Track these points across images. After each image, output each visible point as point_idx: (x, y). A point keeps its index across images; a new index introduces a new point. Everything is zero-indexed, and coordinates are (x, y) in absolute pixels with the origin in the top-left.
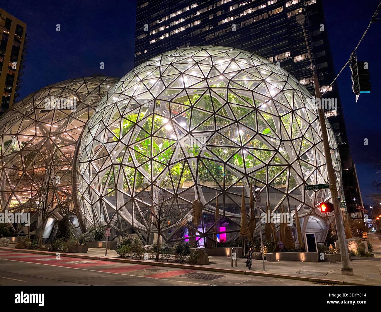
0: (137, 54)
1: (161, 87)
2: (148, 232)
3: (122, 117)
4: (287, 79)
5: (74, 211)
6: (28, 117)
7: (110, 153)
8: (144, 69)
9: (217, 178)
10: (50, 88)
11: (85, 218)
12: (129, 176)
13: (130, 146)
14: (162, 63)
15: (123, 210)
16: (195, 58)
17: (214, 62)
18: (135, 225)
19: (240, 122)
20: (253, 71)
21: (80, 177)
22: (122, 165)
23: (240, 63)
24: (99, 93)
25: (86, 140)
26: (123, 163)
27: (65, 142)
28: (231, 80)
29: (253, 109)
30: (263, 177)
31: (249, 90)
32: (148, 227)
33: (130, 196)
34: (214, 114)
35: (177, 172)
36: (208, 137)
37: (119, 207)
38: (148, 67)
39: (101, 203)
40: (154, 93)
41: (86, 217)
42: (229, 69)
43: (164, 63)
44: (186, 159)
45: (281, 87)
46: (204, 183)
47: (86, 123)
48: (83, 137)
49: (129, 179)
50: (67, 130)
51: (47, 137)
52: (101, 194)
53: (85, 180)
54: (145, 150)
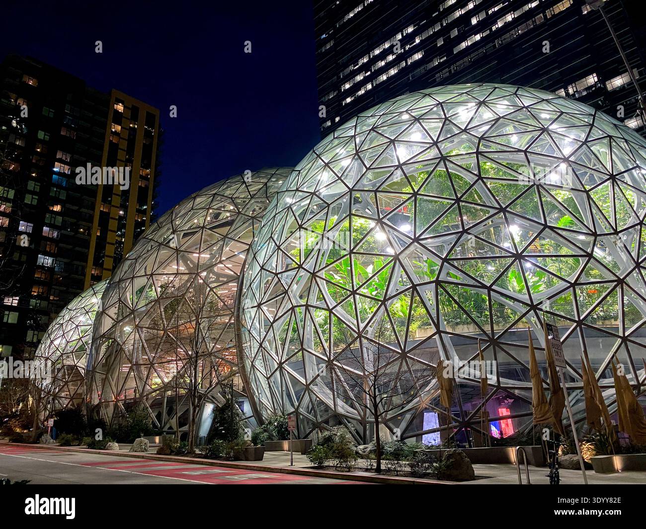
0: (323, 125)
1: (360, 171)
2: (363, 422)
3: (301, 227)
4: (592, 120)
5: (244, 390)
6: (166, 246)
7: (288, 289)
8: (331, 145)
9: (479, 317)
10: (195, 198)
11: (260, 401)
12: (323, 326)
13: (317, 274)
14: (358, 130)
15: (317, 385)
16: (413, 111)
17: (448, 111)
18: (340, 410)
19: (508, 209)
20: (523, 117)
21: (247, 333)
22: (307, 306)
23: (498, 106)
24: (267, 195)
25: (251, 272)
26: (309, 303)
27: (221, 279)
28: (481, 138)
30: (568, 308)
31: (520, 151)
32: (362, 414)
33: (326, 359)
34: (458, 200)
35: (403, 313)
36: (451, 243)
37: (310, 379)
38: (336, 142)
39: (282, 375)
40: (349, 182)
42: (476, 119)
43: (361, 130)
44: (414, 287)
45: (583, 136)
46: (454, 329)
47: (250, 245)
48: (247, 266)
49: (322, 329)
50: (224, 258)
51: (194, 274)
52: (280, 358)
53: (255, 336)
54: (345, 278)
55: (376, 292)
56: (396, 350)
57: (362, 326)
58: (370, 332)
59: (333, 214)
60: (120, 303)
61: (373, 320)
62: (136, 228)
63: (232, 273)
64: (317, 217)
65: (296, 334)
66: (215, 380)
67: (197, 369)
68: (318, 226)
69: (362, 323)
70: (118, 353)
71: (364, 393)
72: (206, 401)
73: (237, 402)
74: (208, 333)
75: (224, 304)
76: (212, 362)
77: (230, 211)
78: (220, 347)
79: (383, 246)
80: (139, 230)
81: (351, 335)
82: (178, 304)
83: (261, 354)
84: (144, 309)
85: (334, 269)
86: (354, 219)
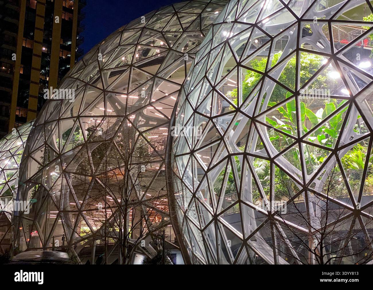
3: (239, 64)
5: (176, 242)
7: (224, 135)
10: (122, 33)
11: (193, 254)
12: (263, 176)
13: (257, 119)
15: (256, 240)
21: (179, 182)
22: (245, 155)
24: (201, 29)
25: (183, 116)
26: (248, 151)
27: (151, 123)
33: (267, 213)
35: (358, 164)
37: (248, 233)
39: (217, 228)
40: (298, 11)
41: (195, 253)
47: (182, 86)
48: (179, 109)
49: (262, 180)
50: (153, 100)
51: (122, 116)
52: (215, 210)
53: (187, 185)
54: (290, 124)
55: (327, 140)
56: (348, 205)
57: (308, 178)
58: (317, 185)
59: (278, 49)
60: (46, 147)
61: (322, 172)
62: (61, 66)
63: (163, 116)
64: (259, 53)
65: (233, 185)
66: (146, 230)
67: (127, 218)
68: (259, 64)
69: (308, 175)
70: (45, 199)
71: (310, 252)
72: (136, 252)
73: (169, 255)
74: (137, 180)
75: (155, 150)
76: (142, 211)
77: (160, 47)
78: (150, 195)
79: (336, 86)
80: (64, 68)
81: (295, 187)
82: (106, 149)
83: (194, 205)
84: (71, 153)
85: (276, 113)
86: (303, 54)
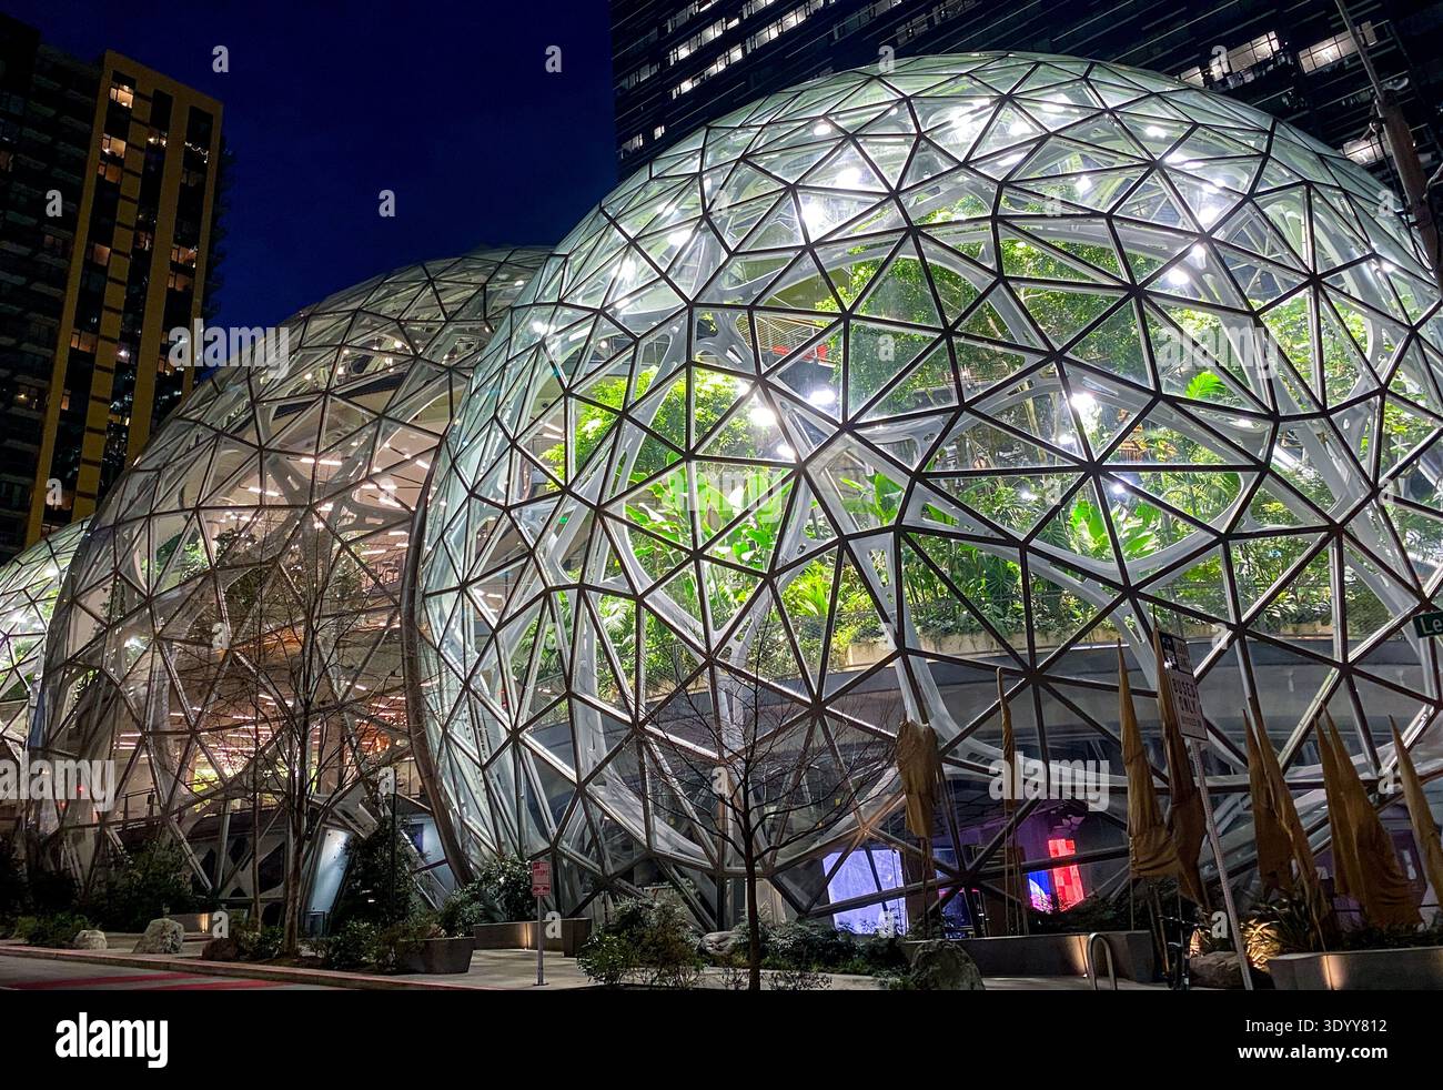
0: (624, 146)
1: (714, 257)
2: (717, 875)
3: (568, 393)
4: (1265, 144)
5: (423, 796)
6: (236, 439)
7: (535, 546)
8: (642, 194)
9: (999, 616)
10: (306, 320)
11: (462, 822)
12: (620, 636)
13: (607, 510)
14: (708, 159)
15: (604, 784)
16: (841, 116)
17: (925, 118)
18: (662, 846)
19: (1068, 354)
20: (1103, 134)
21: (432, 655)
22: (582, 589)
23: (1043, 106)
24: (485, 315)
25: (443, 503)
26: (587, 582)
27: (369, 520)
28: (1004, 184)
29: (1121, 295)
30: (1213, 593)
31: (1096, 214)
32: (715, 853)
33: (628, 719)
34: (948, 332)
35: (817, 605)
36: (932, 435)
37: (587, 769)
38: (656, 188)
39: (518, 758)
40: (687, 284)
41: (466, 821)
42: (991, 138)
43: (715, 160)
44: (843, 541)
45: (1245, 182)
46: (938, 644)
47: (443, 438)
48: (434, 488)
49: (618, 645)
50: (376, 470)
51: (302, 507)
52: (514, 717)
53: (451, 663)
54: (675, 518)
55: (752, 553)
56: (798, 695)
57: (716, 636)
58: (735, 653)
59: (648, 362)
60: (115, 580)
61: (744, 623)
62: (159, 391)
63: (398, 505)
64: (610, 368)
65: (554, 657)
66: (351, 773)
67: (308, 744)
68: (609, 392)
69: (716, 630)
70: (110, 704)
71: (721, 804)
72: (327, 823)
73: (405, 827)
74: (335, 655)
75: (377, 582)
76: (343, 727)
77: (394, 353)
78: (364, 689)
79: (767, 441)
80: (166, 397)
81: (689, 658)
82: (262, 582)
83: (466, 708)
84: (176, 593)
85: (647, 496)
86: (698, 374)
